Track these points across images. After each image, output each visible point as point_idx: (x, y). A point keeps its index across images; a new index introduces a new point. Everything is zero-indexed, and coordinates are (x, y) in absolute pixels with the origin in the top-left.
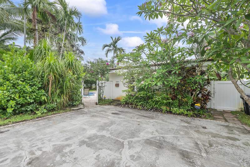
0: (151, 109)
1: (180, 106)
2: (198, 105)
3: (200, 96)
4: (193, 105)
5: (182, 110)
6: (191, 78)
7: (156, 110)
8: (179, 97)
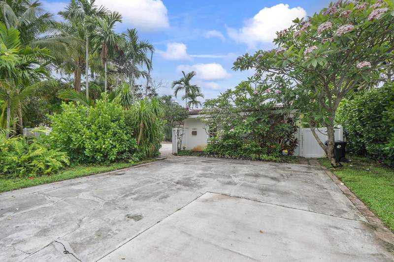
0: (240, 158)
1: (268, 153)
2: (285, 152)
3: (288, 143)
4: (281, 152)
5: (270, 157)
6: (279, 126)
7: (245, 158)
8: (268, 144)
